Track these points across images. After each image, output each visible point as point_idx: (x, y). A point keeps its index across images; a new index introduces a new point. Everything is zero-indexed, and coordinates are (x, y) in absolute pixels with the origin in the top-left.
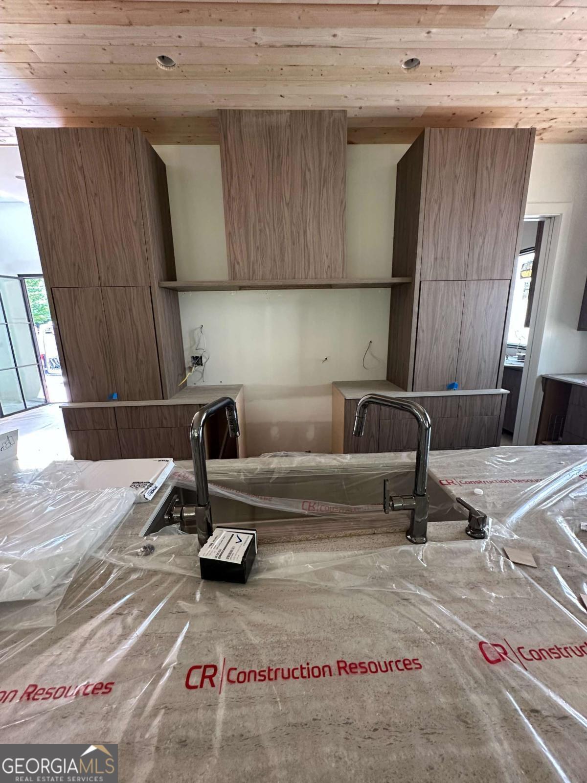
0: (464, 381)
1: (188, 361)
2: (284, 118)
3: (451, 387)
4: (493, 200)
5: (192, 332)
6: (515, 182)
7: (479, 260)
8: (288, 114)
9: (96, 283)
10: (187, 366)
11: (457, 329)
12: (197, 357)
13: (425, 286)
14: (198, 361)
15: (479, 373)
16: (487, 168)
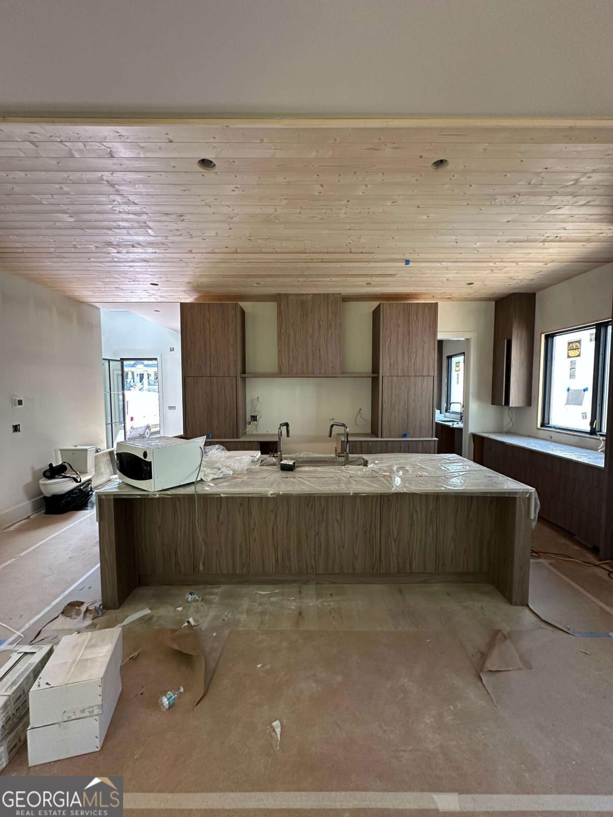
0: (412, 432)
1: (248, 418)
2: (310, 297)
3: (405, 436)
4: (419, 336)
5: (252, 401)
6: (430, 327)
7: (414, 365)
8: (312, 295)
9: (208, 375)
10: (247, 421)
11: (405, 402)
12: (254, 416)
13: (385, 380)
14: (254, 418)
15: (421, 428)
16: (414, 321)
